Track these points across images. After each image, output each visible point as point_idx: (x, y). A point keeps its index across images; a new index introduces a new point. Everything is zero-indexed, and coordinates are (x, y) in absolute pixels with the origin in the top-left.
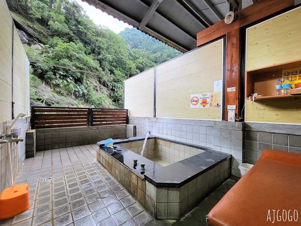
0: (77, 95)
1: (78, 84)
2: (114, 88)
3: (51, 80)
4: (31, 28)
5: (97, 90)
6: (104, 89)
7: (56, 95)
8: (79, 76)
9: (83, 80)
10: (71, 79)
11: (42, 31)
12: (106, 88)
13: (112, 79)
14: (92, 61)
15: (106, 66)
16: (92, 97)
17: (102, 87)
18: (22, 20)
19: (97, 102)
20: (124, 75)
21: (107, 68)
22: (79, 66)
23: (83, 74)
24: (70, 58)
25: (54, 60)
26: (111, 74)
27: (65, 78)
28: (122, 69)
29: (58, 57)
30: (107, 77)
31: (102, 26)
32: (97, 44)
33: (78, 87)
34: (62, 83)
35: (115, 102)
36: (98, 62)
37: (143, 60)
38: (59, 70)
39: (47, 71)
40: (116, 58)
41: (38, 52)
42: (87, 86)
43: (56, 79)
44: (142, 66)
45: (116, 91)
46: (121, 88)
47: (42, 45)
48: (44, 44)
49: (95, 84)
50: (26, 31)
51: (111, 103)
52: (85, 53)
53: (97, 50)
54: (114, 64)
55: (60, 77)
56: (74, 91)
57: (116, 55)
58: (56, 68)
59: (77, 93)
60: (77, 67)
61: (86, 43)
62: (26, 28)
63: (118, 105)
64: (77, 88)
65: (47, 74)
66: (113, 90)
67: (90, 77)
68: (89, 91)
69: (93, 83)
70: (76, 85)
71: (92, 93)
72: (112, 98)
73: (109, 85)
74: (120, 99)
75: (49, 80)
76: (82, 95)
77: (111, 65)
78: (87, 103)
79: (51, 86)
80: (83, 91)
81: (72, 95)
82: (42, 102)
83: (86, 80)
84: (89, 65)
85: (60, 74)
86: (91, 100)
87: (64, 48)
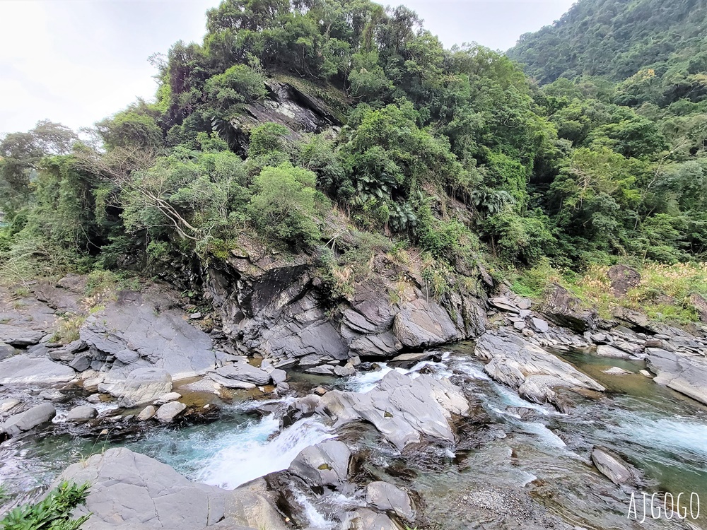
0: (394, 226)
1: (398, 200)
2: (485, 203)
3: (347, 198)
4: (322, 99)
5: (440, 213)
6: (459, 209)
7: (355, 230)
8: (401, 182)
9: (409, 189)
10: (385, 190)
11: (339, 99)
12: (464, 206)
13: (481, 178)
14: (432, 139)
15: (466, 146)
16: (428, 230)
17: (454, 202)
18: (308, 88)
19: (440, 244)
20: (516, 163)
21: (468, 150)
22: (403, 156)
24: (383, 142)
25: (356, 154)
26: (478, 166)
27: (372, 190)
28: (511, 147)
29: (363, 145)
30: (467, 174)
31: (459, 45)
32: (447, 92)
33: (399, 209)
34: (366, 201)
35: (489, 243)
36: (446, 138)
37: (585, 105)
38: (362, 174)
39: (342, 180)
40: (494, 120)
41: (330, 142)
42: (417, 204)
43: (357, 193)
44: (579, 125)
45: (491, 211)
46: (508, 201)
47: (338, 128)
48: (341, 125)
49: (436, 197)
50: (314, 107)
51: (477, 245)
52: (418, 123)
53: (446, 108)
54: (490, 136)
55: (364, 189)
56: (389, 217)
57: (494, 110)
58: (357, 170)
59: (396, 222)
60: (398, 161)
61: (419, 99)
62: (314, 100)
63: (494, 250)
64: (395, 209)
65: (341, 186)
66: (482, 209)
67: (426, 181)
68: (421, 217)
69: (432, 194)
70: (395, 204)
72: (480, 232)
73: (472, 196)
74: (503, 233)
75: (344, 198)
76: (406, 225)
77: (480, 141)
78: (416, 247)
79: (347, 211)
80: (408, 217)
81: (386, 227)
82: (330, 245)
83: (416, 189)
84: (424, 151)
85: (365, 182)
86: (426, 237)
87: (375, 122)
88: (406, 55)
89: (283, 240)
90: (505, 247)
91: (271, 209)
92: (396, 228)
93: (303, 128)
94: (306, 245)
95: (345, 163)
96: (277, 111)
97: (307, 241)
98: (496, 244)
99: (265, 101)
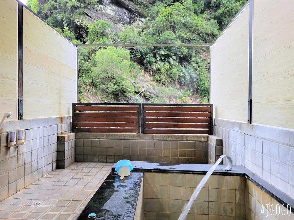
0: (181, 82)
1: (184, 65)
3: (150, 65)
7: (156, 85)
8: (185, 53)
9: (191, 57)
10: (175, 59)
14: (205, 23)
16: (204, 84)
22: (186, 36)
23: (191, 49)
24: (172, 27)
25: (155, 36)
27: (167, 59)
29: (159, 31)
33: (184, 70)
34: (163, 66)
36: (214, 22)
38: (159, 49)
39: (146, 54)
41: (138, 30)
42: (196, 67)
43: (156, 62)
47: (143, 19)
48: (145, 17)
50: (126, 7)
52: (196, 13)
55: (161, 59)
56: (177, 76)
59: (182, 79)
60: (182, 39)
62: (127, 3)
64: (182, 71)
65: (146, 58)
67: (202, 51)
68: (199, 75)
69: (207, 59)
70: (182, 67)
71: (204, 77)
75: (148, 66)
76: (190, 81)
78: (197, 95)
79: (150, 73)
81: (176, 82)
82: (141, 95)
83: (195, 57)
84: (199, 32)
85: (161, 54)
86: (203, 88)
87: (166, 15)
89: (111, 93)
91: (104, 75)
92: (183, 83)
93: (120, 21)
94: (126, 96)
95: (148, 42)
96: (104, 11)
97: (126, 93)
99: (96, 6)
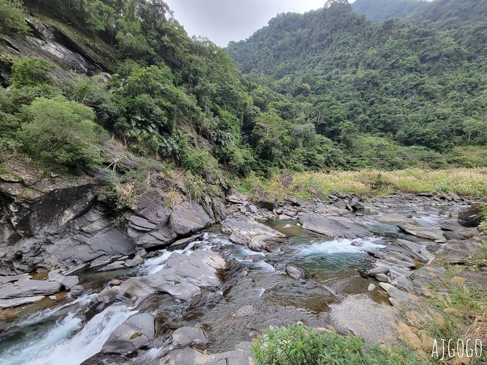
0: (163, 153)
1: (164, 135)
2: (219, 140)
3: (123, 132)
4: (91, 48)
5: (194, 145)
6: (205, 142)
7: (132, 156)
8: (166, 123)
9: (172, 128)
10: (154, 127)
11: (107, 52)
12: (207, 141)
13: (216, 124)
14: (185, 95)
15: (206, 103)
16: (187, 156)
17: (201, 139)
18: (76, 35)
19: (196, 165)
20: (234, 117)
21: (208, 106)
22: (166, 104)
23: (171, 119)
24: (151, 92)
25: (128, 98)
26: (214, 116)
27: (144, 126)
28: (231, 107)
29: (132, 92)
30: (208, 122)
31: (197, 37)
32: (192, 66)
33: (165, 141)
34: (140, 134)
35: (223, 164)
36: (194, 96)
37: (264, 90)
38: (134, 114)
39: (117, 117)
40: (221, 89)
41: (103, 85)
42: (178, 138)
43: (131, 128)
44: (263, 100)
45: (223, 145)
46: (232, 139)
47: (109, 75)
48: (111, 73)
49: (190, 134)
50: (83, 53)
51: (217, 165)
52: (174, 83)
53: (192, 76)
54: (219, 99)
55: (137, 126)
56: (158, 147)
57: (221, 83)
58: (130, 110)
59: (164, 151)
60: (163, 107)
61: (174, 67)
62: (84, 48)
63: (227, 168)
64: (163, 141)
65: (117, 122)
66: (218, 143)
67: (183, 123)
68: (181, 147)
69: (187, 132)
70: (162, 137)
71: (187, 149)
72: (218, 157)
73: (212, 135)
74: (231, 158)
75: (121, 131)
76: (172, 153)
77: (214, 101)
78: (179, 167)
79: (123, 141)
80: (172, 147)
81: (157, 154)
82: (112, 168)
83: (176, 128)
84: (180, 103)
85: (137, 119)
86: (186, 161)
87: (142, 76)
88: (162, 32)
89: (62, 164)
90: (232, 166)
91: (47, 137)
92: (165, 154)
93: (73, 69)
94: (89, 168)
95: (119, 103)
96: (43, 48)
97: (89, 165)
98: (227, 164)
99: (28, 37)
